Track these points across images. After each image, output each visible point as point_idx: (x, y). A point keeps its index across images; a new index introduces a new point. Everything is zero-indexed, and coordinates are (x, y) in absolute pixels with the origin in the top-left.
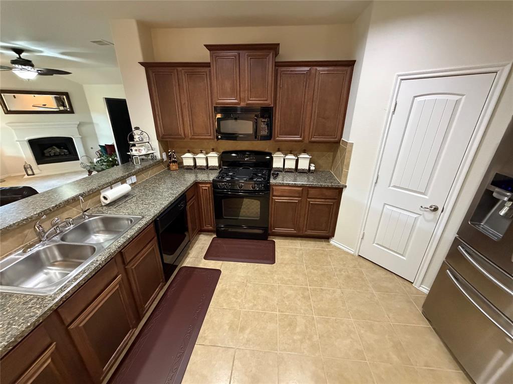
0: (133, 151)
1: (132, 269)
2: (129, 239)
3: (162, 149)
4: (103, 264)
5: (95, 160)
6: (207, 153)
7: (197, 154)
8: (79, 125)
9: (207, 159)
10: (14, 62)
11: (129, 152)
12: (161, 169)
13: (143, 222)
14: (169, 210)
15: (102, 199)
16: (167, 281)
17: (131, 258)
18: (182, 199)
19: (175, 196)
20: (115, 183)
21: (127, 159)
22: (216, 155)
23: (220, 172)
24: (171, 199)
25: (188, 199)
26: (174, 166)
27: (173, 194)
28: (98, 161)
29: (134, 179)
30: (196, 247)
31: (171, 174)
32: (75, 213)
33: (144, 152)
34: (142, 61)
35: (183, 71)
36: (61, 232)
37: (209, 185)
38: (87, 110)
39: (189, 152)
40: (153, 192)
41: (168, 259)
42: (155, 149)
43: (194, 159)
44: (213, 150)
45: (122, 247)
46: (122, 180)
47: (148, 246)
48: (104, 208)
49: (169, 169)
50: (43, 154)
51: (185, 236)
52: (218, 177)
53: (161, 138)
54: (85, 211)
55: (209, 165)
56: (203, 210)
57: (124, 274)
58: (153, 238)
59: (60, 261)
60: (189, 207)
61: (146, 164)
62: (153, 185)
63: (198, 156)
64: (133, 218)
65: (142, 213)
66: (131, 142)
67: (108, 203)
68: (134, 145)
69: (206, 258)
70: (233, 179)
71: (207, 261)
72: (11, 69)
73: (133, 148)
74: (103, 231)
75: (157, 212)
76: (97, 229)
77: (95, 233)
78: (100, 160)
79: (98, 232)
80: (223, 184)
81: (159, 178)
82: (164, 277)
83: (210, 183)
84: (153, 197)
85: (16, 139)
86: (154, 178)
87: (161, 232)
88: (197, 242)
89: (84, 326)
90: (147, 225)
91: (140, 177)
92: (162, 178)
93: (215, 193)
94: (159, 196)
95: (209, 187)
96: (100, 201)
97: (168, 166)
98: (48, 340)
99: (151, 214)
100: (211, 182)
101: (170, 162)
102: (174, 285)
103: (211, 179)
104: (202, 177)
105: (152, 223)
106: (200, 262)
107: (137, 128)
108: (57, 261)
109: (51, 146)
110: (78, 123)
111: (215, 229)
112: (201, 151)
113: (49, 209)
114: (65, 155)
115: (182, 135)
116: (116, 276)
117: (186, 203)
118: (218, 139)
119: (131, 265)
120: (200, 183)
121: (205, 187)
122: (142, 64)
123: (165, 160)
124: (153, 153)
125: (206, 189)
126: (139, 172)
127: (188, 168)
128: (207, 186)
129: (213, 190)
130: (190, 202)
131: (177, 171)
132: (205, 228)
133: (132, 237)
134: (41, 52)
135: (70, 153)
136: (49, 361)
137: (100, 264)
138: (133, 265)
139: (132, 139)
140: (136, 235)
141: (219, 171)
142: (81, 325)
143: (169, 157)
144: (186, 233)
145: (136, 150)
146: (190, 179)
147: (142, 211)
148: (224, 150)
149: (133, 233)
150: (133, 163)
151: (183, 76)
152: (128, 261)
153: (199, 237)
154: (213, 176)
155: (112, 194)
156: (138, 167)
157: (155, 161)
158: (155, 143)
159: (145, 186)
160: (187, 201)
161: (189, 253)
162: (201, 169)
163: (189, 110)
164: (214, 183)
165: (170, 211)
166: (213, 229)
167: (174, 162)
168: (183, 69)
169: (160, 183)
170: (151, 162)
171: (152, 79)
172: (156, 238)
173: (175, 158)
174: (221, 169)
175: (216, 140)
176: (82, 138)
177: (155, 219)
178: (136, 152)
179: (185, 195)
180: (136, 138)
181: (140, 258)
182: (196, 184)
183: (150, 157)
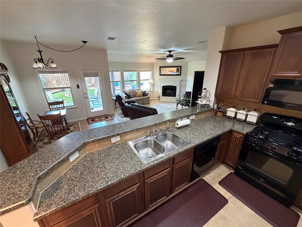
0: (199, 101)
1: (175, 168)
2: (179, 153)
3: (215, 102)
4: (165, 160)
5: (182, 98)
6: (249, 111)
7: (240, 110)
8: (181, 81)
9: (247, 115)
10: (168, 57)
11: (197, 101)
12: (211, 114)
13: (189, 146)
14: (205, 144)
15: (176, 124)
16: (190, 182)
17: (177, 162)
18: (217, 139)
19: (213, 136)
20: (184, 117)
21: (194, 104)
22: (257, 115)
23: (255, 129)
24: (210, 137)
25: (221, 140)
26: (219, 114)
27: (212, 134)
28: (182, 100)
29: (193, 117)
30: (215, 172)
31: (215, 119)
32: (164, 127)
33: (204, 103)
34: (221, 50)
35: (249, 53)
36: (157, 135)
37: (241, 136)
38: (186, 75)
39: (234, 107)
40: (201, 128)
41: (196, 168)
42: (211, 101)
43: (236, 113)
44: (255, 110)
45: (175, 156)
46: (188, 117)
47: (187, 160)
48: (176, 129)
49: (216, 115)
50: (165, 92)
51: (211, 159)
52: (252, 132)
53: (217, 96)
54: (168, 128)
55: (247, 120)
56: (230, 150)
57: (172, 168)
58: (192, 156)
59: (153, 147)
60: (220, 145)
61: (203, 110)
62: (203, 123)
63: (240, 111)
64: (185, 141)
65: (191, 140)
66: (199, 96)
67: (178, 127)
68: (200, 98)
69: (220, 183)
70: (267, 139)
71: (220, 186)
72: (166, 59)
73: (199, 100)
74: (171, 140)
75: (198, 143)
76: (169, 139)
77: (168, 140)
78: (183, 99)
79: (169, 140)
80: (255, 139)
81: (207, 120)
82: (189, 180)
83: (242, 134)
84: (200, 131)
85: (159, 85)
86: (205, 119)
87: (197, 154)
88: (218, 168)
89: (150, 183)
90: (191, 148)
91: (197, 116)
92: (209, 120)
93: (244, 143)
94: (203, 133)
95: (240, 137)
96: (175, 125)
97: (216, 113)
98: (138, 181)
99: (195, 143)
100: (244, 134)
101: (218, 111)
102: (193, 187)
103: (245, 132)
104: (238, 127)
105: (193, 148)
106: (215, 183)
107: (205, 89)
108: (152, 147)
109: (168, 89)
110: (181, 80)
111: (235, 167)
112: (244, 108)
113: (157, 124)
114: (172, 94)
115: (233, 96)
116: (168, 168)
117: (219, 141)
118: (263, 103)
119: (176, 166)
120: (234, 131)
121: (238, 136)
122: (220, 52)
123: (215, 109)
124: (209, 104)
125: (238, 138)
126: (197, 114)
127: (229, 118)
128: (240, 135)
129: (244, 141)
130: (222, 142)
131: (221, 118)
132: (227, 162)
133: (181, 152)
134: (177, 50)
135: (174, 93)
136: (136, 189)
137: (163, 160)
138: (177, 166)
139: (200, 94)
140: (183, 152)
141: (255, 127)
142: (149, 182)
143: (218, 108)
144: (213, 158)
145: (200, 101)
146: (228, 126)
147: (191, 139)
148: (267, 112)
149: (182, 150)
150: (196, 107)
151: (248, 56)
152: (175, 163)
153: (220, 165)
154: (247, 130)
155: (181, 123)
156: (198, 111)
157: (209, 109)
158: (212, 98)
159: (198, 122)
160: (220, 141)
161: (209, 173)
162: (240, 121)
163: (244, 81)
164: (247, 136)
165: (207, 144)
166: (233, 166)
167: (221, 111)
168: (249, 52)
169: (207, 123)
170: (206, 109)
171: (224, 60)
172: (193, 157)
173: (222, 110)
174: (257, 126)
175: (261, 103)
176: (180, 87)
177: (196, 147)
178: (200, 102)
179: (220, 137)
180: (203, 94)
181: (181, 164)
182: (231, 132)
183: (207, 106)
